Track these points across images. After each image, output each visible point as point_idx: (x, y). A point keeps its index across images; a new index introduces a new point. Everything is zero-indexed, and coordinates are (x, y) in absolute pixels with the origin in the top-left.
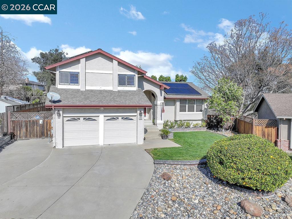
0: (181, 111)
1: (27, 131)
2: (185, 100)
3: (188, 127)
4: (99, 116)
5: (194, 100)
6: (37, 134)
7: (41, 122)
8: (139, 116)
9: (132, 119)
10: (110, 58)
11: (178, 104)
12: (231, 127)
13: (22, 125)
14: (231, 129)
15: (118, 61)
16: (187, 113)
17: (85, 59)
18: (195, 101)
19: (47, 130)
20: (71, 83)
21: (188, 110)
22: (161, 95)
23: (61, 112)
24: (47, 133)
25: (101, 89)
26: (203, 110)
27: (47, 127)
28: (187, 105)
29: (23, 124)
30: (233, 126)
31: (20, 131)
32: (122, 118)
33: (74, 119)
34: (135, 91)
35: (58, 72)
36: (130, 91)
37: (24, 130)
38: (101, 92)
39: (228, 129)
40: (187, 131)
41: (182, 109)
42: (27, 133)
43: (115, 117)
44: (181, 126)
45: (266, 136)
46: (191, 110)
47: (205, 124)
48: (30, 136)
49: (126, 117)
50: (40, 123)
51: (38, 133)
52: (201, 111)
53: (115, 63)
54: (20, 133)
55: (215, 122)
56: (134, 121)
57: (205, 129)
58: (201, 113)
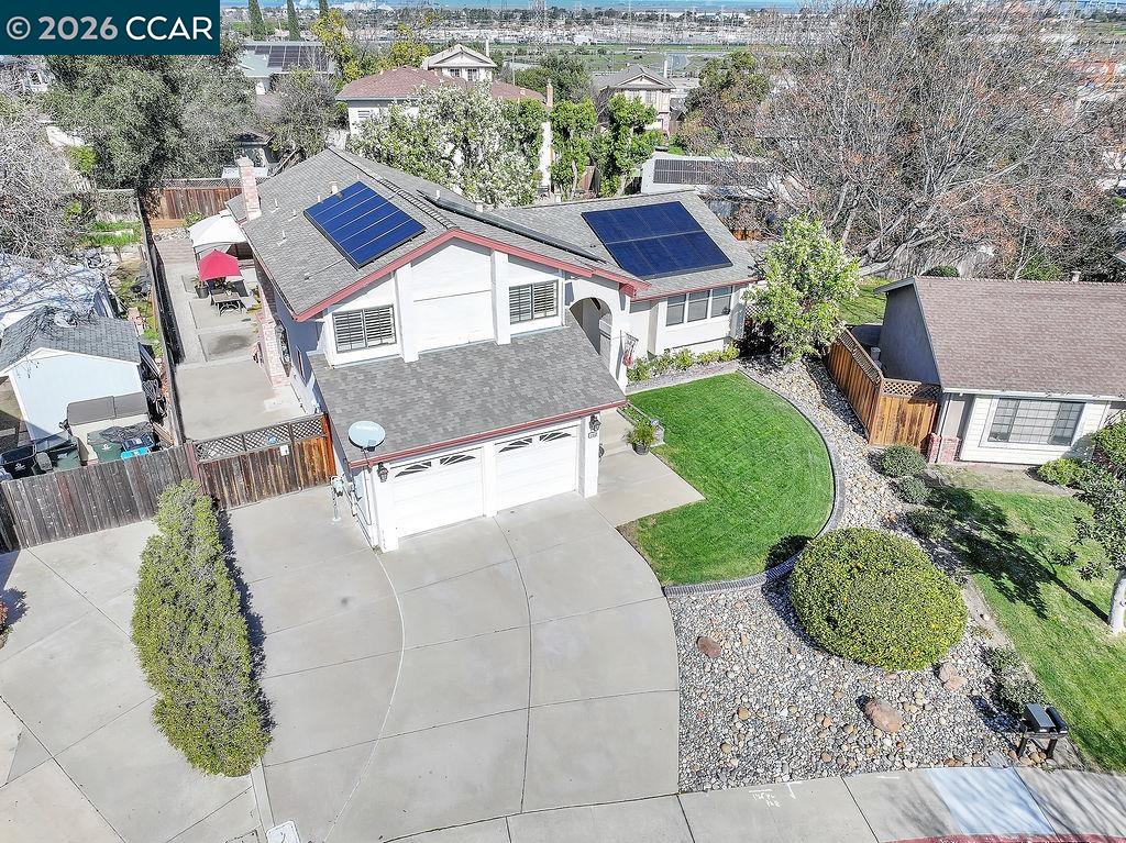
1: (249, 482)
3: (686, 364)
4: (481, 448)
6: (277, 485)
7: (284, 450)
8: (587, 430)
9: (566, 435)
11: (663, 306)
13: (232, 471)
15: (509, 254)
16: (686, 325)
19: (304, 468)
20: (371, 339)
21: (689, 316)
22: (622, 308)
24: (305, 475)
25: (459, 343)
26: (732, 309)
27: (302, 459)
28: (687, 303)
29: (235, 466)
31: (230, 486)
32: (541, 438)
33: (416, 469)
36: (543, 334)
37: (240, 481)
40: (685, 381)
42: (249, 487)
43: (522, 440)
45: (907, 423)
47: (735, 351)
48: (261, 494)
49: (550, 433)
50: (283, 454)
51: (282, 482)
52: (726, 312)
54: (231, 492)
56: (573, 439)
57: (734, 367)
58: (727, 317)
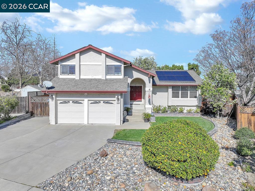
0: (173, 97)
1: (41, 110)
2: (178, 86)
3: (182, 112)
4: (84, 100)
5: (187, 86)
8: (116, 101)
9: (112, 103)
10: (99, 52)
11: (170, 90)
12: (229, 114)
14: (229, 115)
15: (105, 54)
16: (180, 98)
17: (79, 54)
18: (189, 87)
20: (70, 73)
21: (181, 96)
22: (150, 83)
23: (54, 96)
25: (92, 78)
26: (197, 96)
28: (180, 92)
29: (39, 105)
30: (231, 113)
31: (37, 110)
32: (104, 102)
33: (65, 102)
34: (120, 79)
35: (60, 65)
36: (116, 79)
37: (39, 110)
38: (91, 80)
39: (226, 116)
40: (180, 116)
41: (175, 95)
42: (41, 112)
43: (97, 101)
44: (174, 111)
46: (184, 96)
47: (199, 110)
48: (44, 114)
49: (107, 101)
52: (196, 97)
53: (103, 55)
54: (37, 112)
55: (211, 109)
56: (114, 105)
57: (199, 115)
58: (196, 99)
